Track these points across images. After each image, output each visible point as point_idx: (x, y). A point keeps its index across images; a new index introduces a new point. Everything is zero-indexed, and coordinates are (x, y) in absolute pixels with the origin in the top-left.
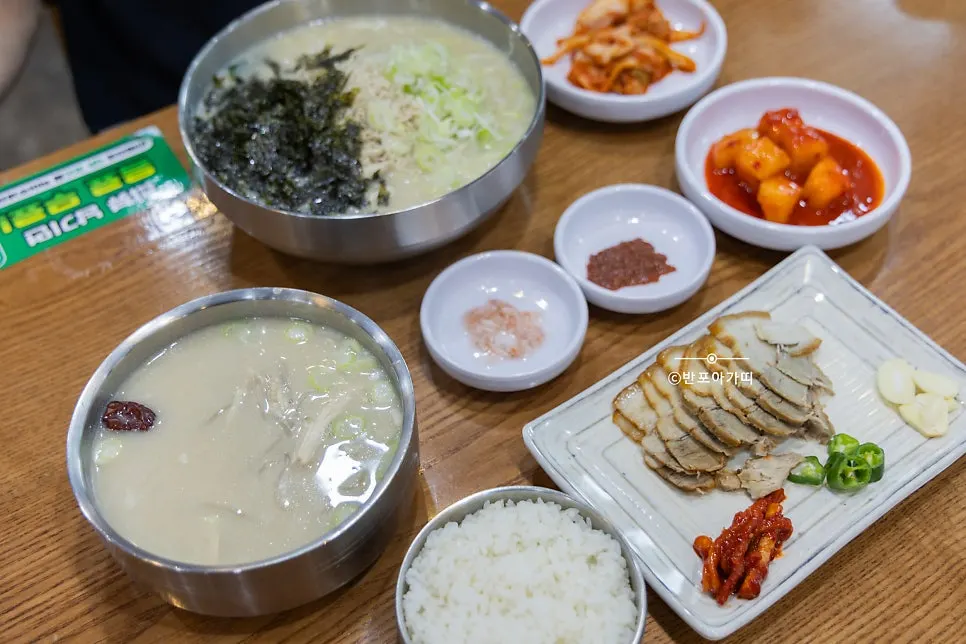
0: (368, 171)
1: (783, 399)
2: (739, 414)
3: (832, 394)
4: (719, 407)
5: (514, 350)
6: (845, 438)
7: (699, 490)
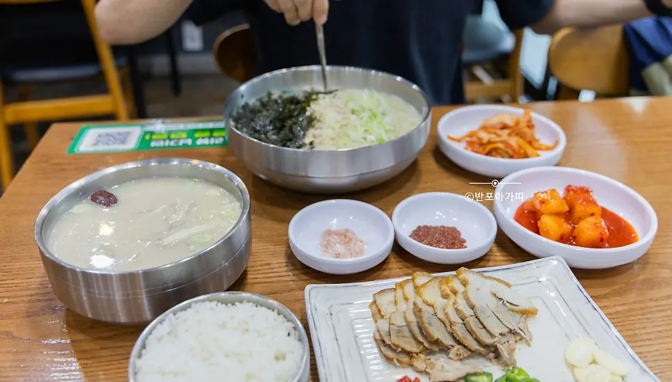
0: (307, 140)
1: (484, 327)
2: (447, 324)
3: (529, 345)
4: (435, 314)
5: (339, 254)
6: (521, 371)
7: (396, 361)
